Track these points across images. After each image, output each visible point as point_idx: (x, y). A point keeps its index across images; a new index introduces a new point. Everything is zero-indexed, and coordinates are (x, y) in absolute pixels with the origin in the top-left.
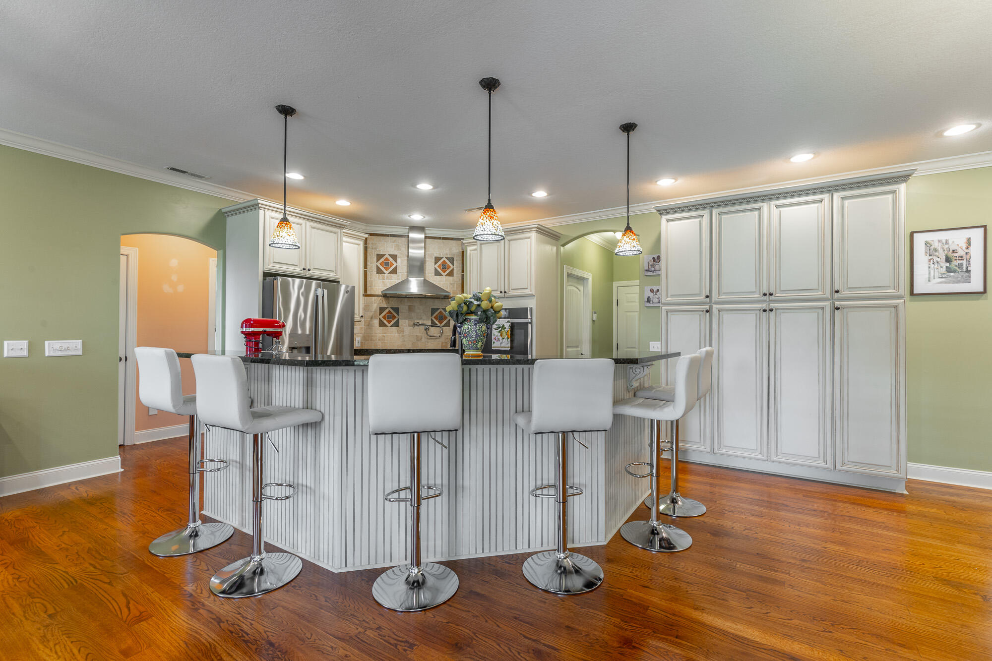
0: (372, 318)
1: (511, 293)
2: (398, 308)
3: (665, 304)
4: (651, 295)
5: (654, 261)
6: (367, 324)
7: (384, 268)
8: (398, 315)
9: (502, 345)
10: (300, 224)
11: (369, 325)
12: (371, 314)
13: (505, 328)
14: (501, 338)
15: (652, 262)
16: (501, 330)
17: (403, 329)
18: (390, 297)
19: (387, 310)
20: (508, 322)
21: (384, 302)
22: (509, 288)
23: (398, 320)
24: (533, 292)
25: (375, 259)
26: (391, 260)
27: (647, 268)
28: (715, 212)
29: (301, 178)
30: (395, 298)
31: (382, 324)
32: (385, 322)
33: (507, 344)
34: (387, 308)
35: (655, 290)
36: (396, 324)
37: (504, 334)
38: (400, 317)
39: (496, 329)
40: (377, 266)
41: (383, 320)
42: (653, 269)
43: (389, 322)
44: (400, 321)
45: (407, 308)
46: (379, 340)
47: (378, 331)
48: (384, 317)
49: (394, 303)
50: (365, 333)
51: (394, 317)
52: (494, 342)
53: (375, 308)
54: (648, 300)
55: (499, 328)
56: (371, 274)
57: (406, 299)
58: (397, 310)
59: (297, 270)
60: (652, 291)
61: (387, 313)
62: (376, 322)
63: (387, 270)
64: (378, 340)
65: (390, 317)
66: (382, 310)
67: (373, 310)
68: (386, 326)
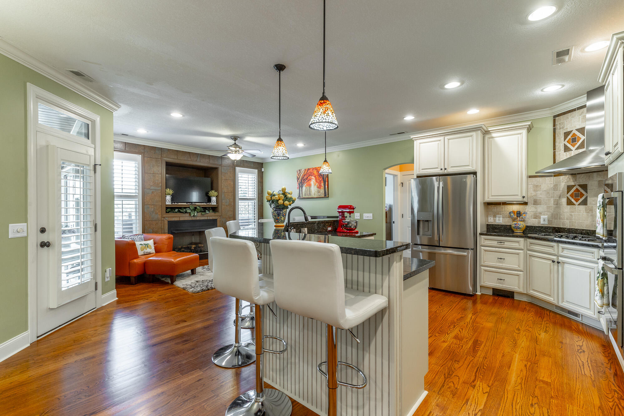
0: (560, 197)
2: (587, 185)
6: (556, 203)
7: (572, 145)
8: (587, 192)
10: (440, 141)
11: (557, 204)
12: (559, 193)
17: (592, 207)
18: (578, 174)
19: (574, 188)
21: (572, 180)
23: (587, 197)
25: (563, 138)
26: (578, 134)
29: (413, 118)
30: (583, 174)
31: (569, 203)
32: (573, 200)
34: (574, 186)
36: (585, 203)
38: (588, 195)
40: (564, 144)
41: (570, 198)
43: (577, 201)
44: (589, 199)
45: (596, 183)
46: (567, 219)
47: (566, 210)
48: (572, 196)
49: (582, 180)
50: (554, 212)
51: (582, 195)
53: (563, 187)
56: (559, 154)
57: (595, 174)
58: (585, 187)
59: (438, 171)
61: (574, 191)
62: (564, 201)
63: (573, 146)
64: (565, 218)
65: (577, 195)
66: (569, 188)
67: (561, 189)
68: (574, 204)
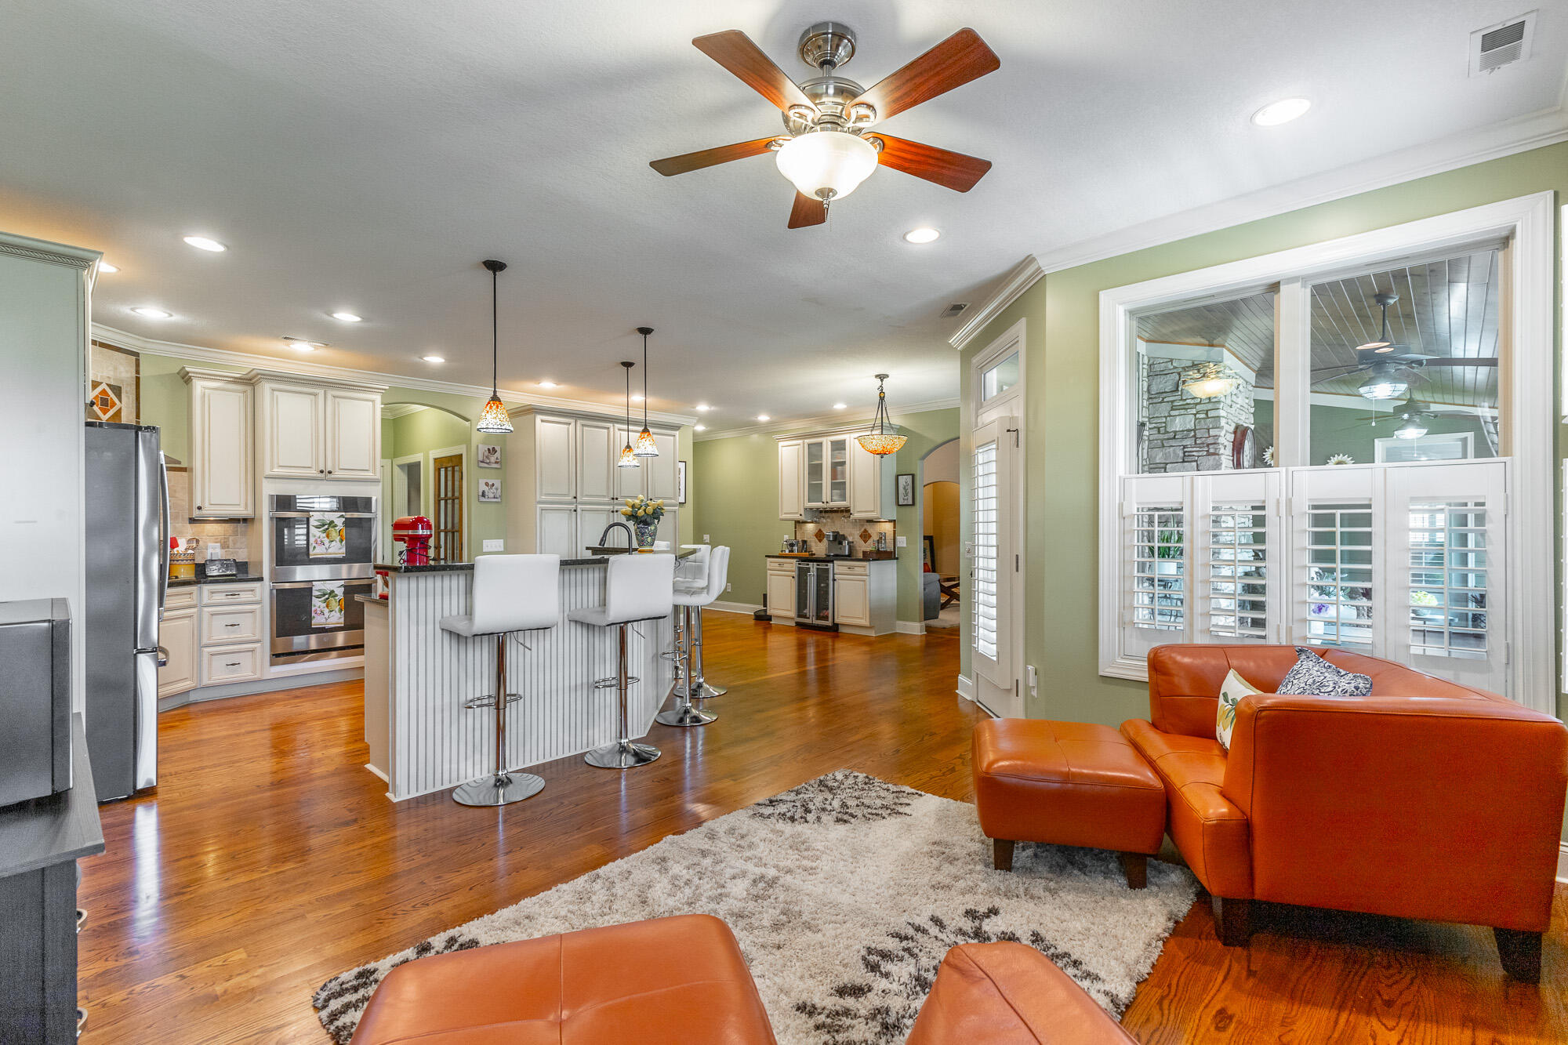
1: (338, 474)
3: (540, 503)
4: (486, 489)
5: (489, 452)
9: (330, 551)
13: (336, 526)
14: (326, 541)
15: (487, 453)
16: (327, 529)
20: (342, 516)
22: (334, 465)
24: (378, 476)
27: (481, 459)
28: (579, 422)
33: (340, 549)
35: (490, 483)
37: (334, 534)
39: (317, 527)
42: (488, 461)
52: (315, 547)
54: (483, 495)
55: (324, 525)
60: (487, 484)
